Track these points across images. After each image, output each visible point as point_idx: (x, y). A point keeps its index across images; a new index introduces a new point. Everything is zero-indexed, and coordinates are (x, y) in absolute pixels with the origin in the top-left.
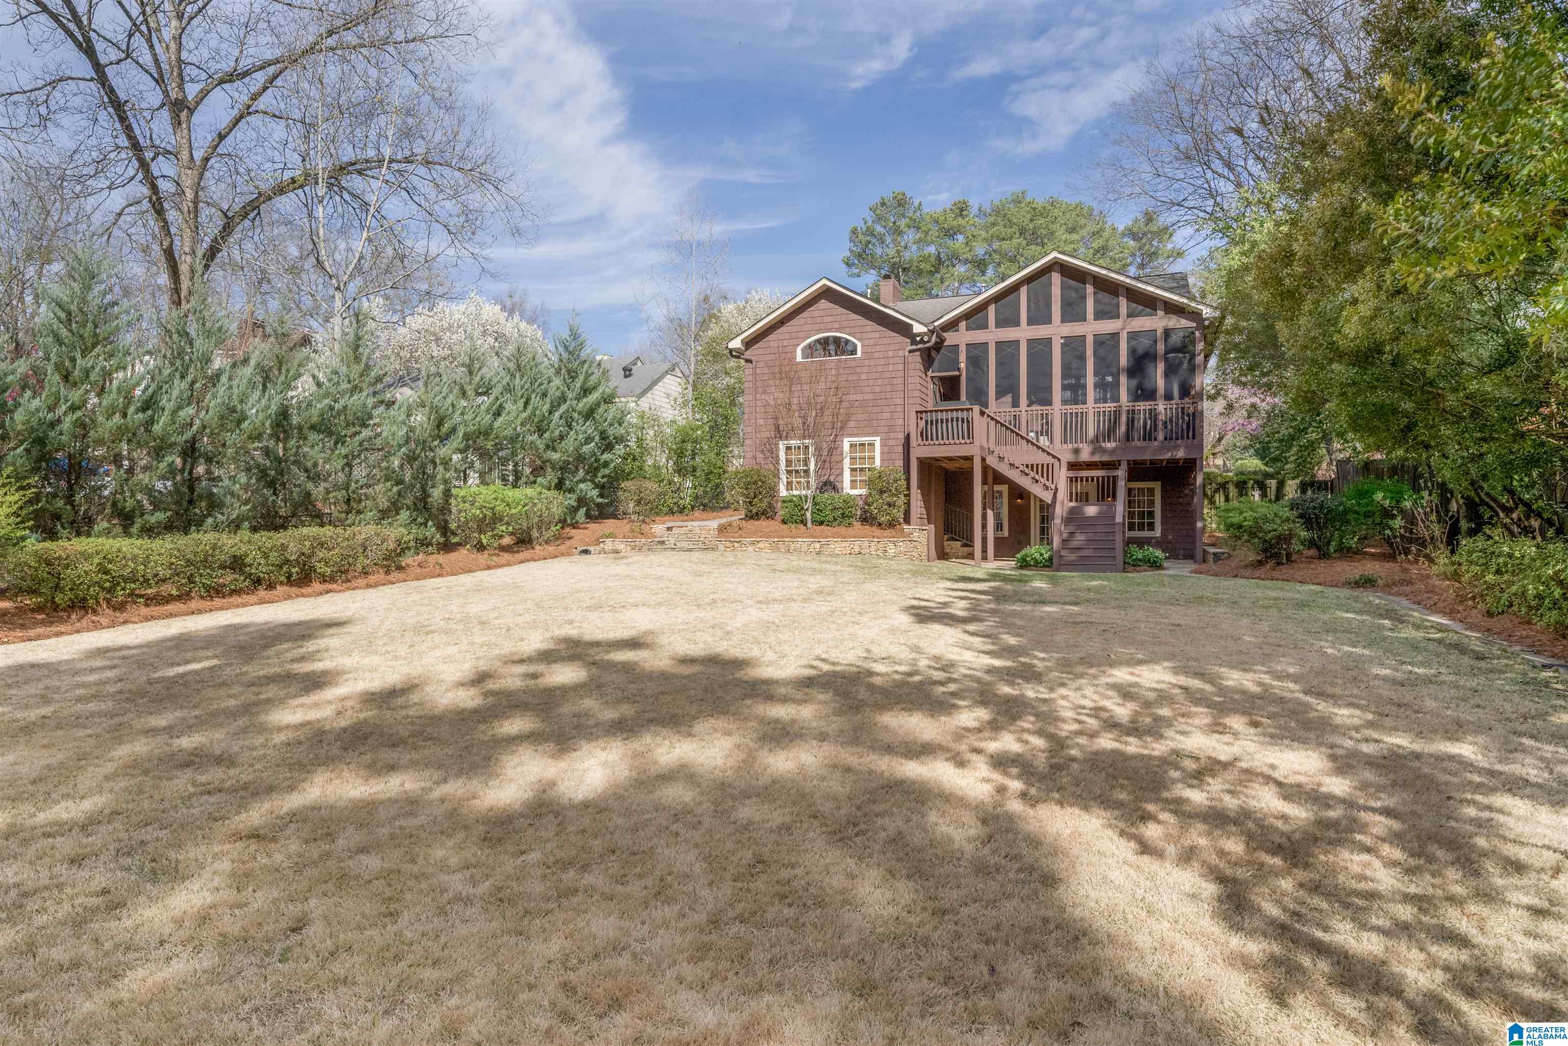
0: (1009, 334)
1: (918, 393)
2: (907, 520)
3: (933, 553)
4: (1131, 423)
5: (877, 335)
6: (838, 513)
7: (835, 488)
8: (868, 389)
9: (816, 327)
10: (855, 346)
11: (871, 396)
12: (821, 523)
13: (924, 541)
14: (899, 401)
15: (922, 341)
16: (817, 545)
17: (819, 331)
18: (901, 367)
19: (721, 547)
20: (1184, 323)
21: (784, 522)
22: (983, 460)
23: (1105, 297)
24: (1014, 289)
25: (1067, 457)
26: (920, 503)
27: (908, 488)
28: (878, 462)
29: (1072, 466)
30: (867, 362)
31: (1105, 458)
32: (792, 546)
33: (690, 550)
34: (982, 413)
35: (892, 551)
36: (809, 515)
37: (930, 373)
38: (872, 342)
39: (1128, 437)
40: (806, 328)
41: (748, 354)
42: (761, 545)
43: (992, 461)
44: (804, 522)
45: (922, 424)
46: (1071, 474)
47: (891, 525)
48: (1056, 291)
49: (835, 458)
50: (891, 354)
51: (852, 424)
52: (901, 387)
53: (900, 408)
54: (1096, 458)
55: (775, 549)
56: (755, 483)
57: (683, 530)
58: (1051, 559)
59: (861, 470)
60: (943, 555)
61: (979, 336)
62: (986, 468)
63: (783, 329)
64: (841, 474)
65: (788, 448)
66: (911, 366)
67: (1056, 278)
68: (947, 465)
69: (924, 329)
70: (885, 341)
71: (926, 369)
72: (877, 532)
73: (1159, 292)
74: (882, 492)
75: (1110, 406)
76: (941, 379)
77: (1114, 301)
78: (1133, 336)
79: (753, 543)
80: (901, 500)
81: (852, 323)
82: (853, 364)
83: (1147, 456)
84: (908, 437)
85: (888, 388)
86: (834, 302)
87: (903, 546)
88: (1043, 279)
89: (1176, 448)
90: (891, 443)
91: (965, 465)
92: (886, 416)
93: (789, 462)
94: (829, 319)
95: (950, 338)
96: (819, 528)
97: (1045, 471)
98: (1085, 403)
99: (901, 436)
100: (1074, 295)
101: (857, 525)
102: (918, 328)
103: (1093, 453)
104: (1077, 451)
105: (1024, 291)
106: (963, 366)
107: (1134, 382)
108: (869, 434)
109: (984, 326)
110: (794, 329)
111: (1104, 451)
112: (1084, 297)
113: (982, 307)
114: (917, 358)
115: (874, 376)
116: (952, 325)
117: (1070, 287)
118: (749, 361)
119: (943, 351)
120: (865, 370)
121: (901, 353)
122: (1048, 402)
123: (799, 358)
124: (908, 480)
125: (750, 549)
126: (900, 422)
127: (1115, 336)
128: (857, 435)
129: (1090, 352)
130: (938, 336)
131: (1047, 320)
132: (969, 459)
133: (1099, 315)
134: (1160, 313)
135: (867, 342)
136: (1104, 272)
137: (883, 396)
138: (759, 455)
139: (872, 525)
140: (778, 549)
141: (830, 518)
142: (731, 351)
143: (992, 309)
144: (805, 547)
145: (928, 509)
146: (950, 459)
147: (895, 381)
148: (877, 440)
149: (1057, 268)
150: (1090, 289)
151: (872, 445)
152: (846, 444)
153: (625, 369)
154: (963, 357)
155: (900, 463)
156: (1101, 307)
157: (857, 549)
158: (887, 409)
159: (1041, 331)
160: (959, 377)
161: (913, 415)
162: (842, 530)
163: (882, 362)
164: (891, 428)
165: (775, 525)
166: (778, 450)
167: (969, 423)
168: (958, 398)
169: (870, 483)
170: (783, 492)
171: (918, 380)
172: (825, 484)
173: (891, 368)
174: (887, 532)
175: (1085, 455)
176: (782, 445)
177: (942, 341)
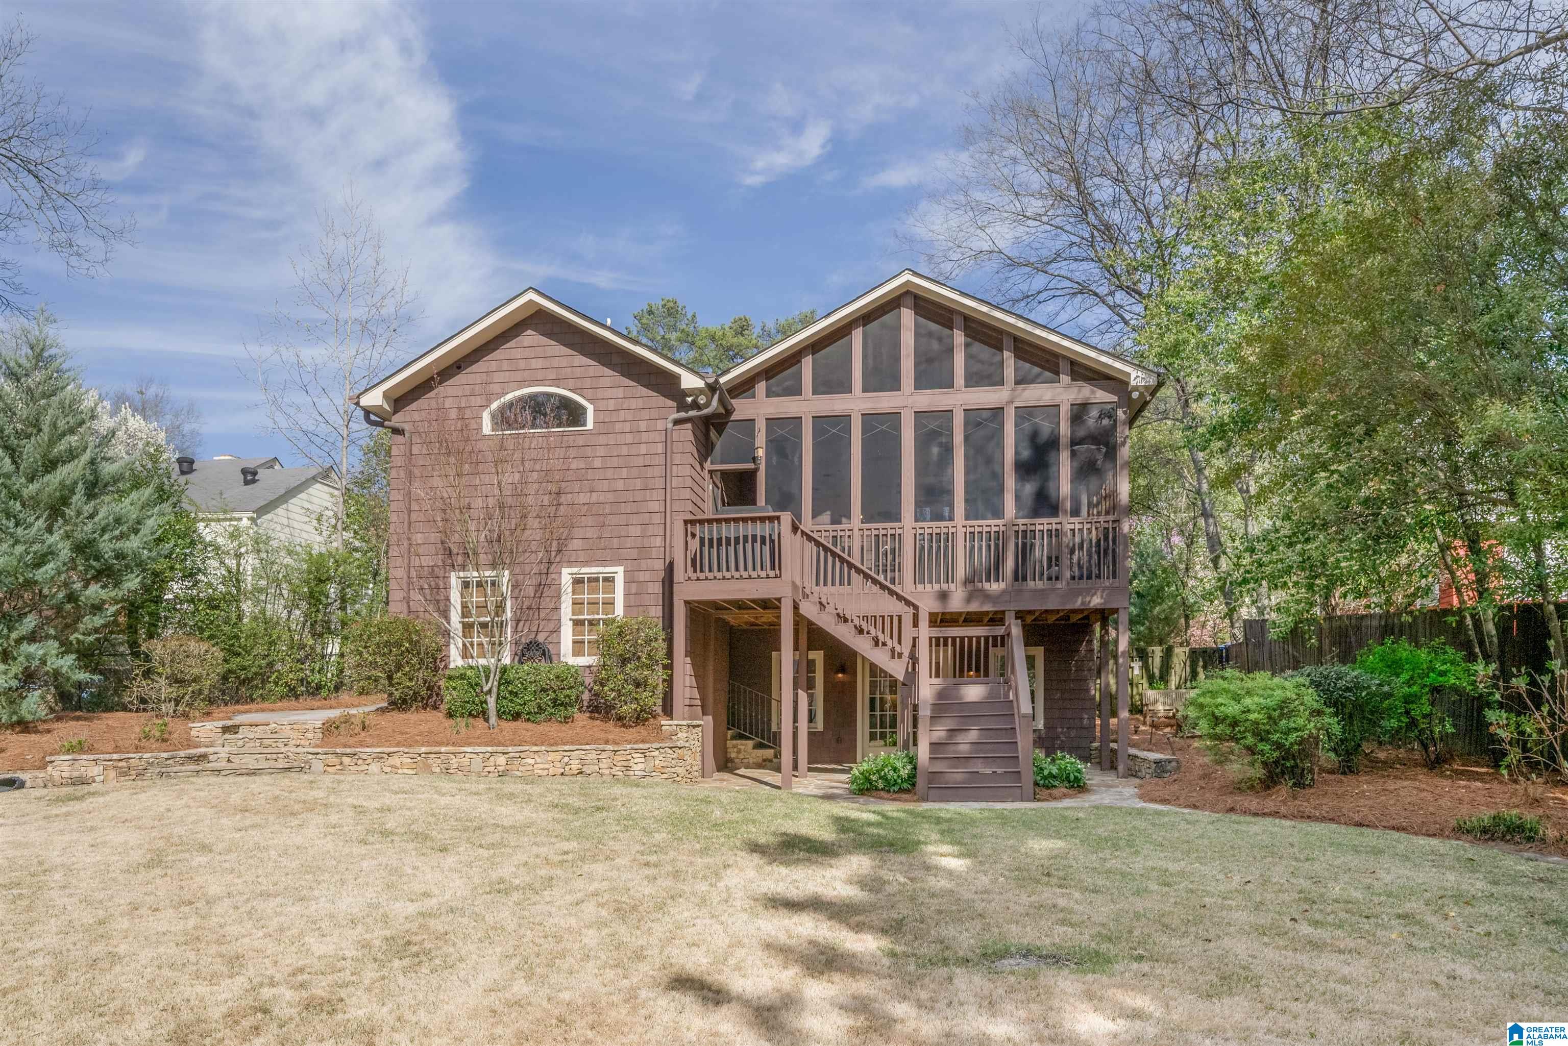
0: (835, 404)
1: (687, 494)
2: (668, 710)
3: (711, 762)
4: (1024, 552)
5: (620, 393)
6: (547, 699)
7: (545, 654)
8: (605, 485)
9: (519, 376)
10: (584, 410)
11: (610, 497)
12: (516, 716)
13: (697, 746)
14: (656, 506)
15: (696, 405)
16: (502, 760)
17: (522, 383)
18: (660, 448)
19: (318, 766)
20: (1102, 396)
21: (450, 715)
22: (796, 607)
23: (983, 351)
24: (841, 332)
25: (928, 605)
26: (690, 681)
27: (670, 654)
28: (619, 610)
29: (941, 620)
30: (602, 439)
31: (988, 607)
32: (454, 761)
33: (253, 773)
34: (795, 529)
35: (638, 766)
36: (491, 701)
37: (708, 465)
38: (611, 405)
39: (1019, 576)
40: (499, 376)
41: (397, 420)
42: (395, 760)
43: (808, 610)
44: (484, 714)
45: (694, 544)
46: (936, 632)
47: (641, 718)
48: (908, 339)
49: (547, 603)
50: (643, 426)
51: (575, 544)
52: (660, 483)
53: (657, 518)
54: (974, 607)
55: (422, 766)
56: (399, 644)
57: (259, 731)
58: (912, 777)
59: (591, 623)
60: (725, 764)
61: (787, 406)
62: (799, 620)
63: (460, 378)
64: (557, 630)
65: (466, 585)
66: (678, 447)
67: (907, 316)
68: (733, 618)
69: (700, 384)
70: (634, 404)
71: (703, 458)
72: (613, 730)
73: (1066, 343)
74: (624, 661)
75: (992, 524)
76: (724, 474)
77: (997, 358)
78: (1025, 413)
79: (379, 757)
80: (657, 677)
81: (578, 372)
82: (581, 441)
83: (1052, 604)
84: (670, 569)
85: (638, 484)
86: (550, 335)
87: (659, 759)
88: (887, 318)
89: (1091, 592)
90: (642, 577)
91: (767, 616)
92: (635, 531)
93: (465, 611)
94: (539, 364)
95: (742, 408)
96: (509, 726)
97: (893, 625)
98: (951, 519)
99: (659, 565)
100: (935, 346)
101: (582, 719)
102: (689, 381)
103: (969, 600)
104: (943, 596)
105: (857, 335)
106: (761, 453)
107: (1029, 488)
108: (603, 562)
109: (795, 390)
110: (478, 378)
111: (986, 596)
112: (950, 350)
113: (792, 359)
114: (686, 433)
115: (615, 462)
116: (744, 386)
117: (930, 334)
118: (397, 431)
119: (729, 430)
120: (601, 451)
121: (660, 425)
122: (896, 517)
123: (487, 427)
124: (670, 640)
125: (374, 767)
126: (658, 541)
127: (997, 412)
128: (586, 563)
129: (958, 438)
130: (721, 401)
131: (894, 384)
132: (770, 605)
133: (975, 379)
134: (1065, 379)
135: (602, 405)
136: (984, 309)
137: (629, 496)
138: (416, 596)
139: (606, 719)
140: (428, 769)
141: (532, 707)
142: (367, 412)
143: (807, 363)
144: (477, 762)
145: (701, 688)
146: (740, 605)
147: (650, 472)
148: (619, 573)
149: (910, 301)
150: (959, 337)
151: (609, 580)
152: (566, 575)
153: (244, 472)
154: (761, 439)
155: (656, 612)
156: (977, 367)
157: (575, 765)
158: (635, 519)
159: (885, 402)
160: (752, 474)
161: (679, 528)
162: (552, 729)
163: (629, 438)
164: (643, 552)
165: (432, 720)
166: (447, 588)
167: (774, 545)
168: (753, 502)
169: (604, 645)
170: (456, 661)
171: (688, 471)
172: (528, 647)
173: (643, 449)
174: (631, 733)
175: (957, 603)
176: (454, 580)
177: (729, 412)
